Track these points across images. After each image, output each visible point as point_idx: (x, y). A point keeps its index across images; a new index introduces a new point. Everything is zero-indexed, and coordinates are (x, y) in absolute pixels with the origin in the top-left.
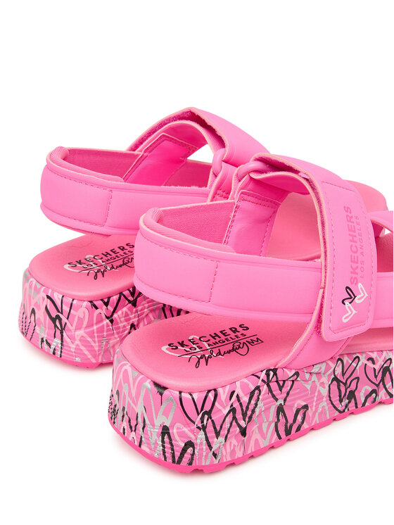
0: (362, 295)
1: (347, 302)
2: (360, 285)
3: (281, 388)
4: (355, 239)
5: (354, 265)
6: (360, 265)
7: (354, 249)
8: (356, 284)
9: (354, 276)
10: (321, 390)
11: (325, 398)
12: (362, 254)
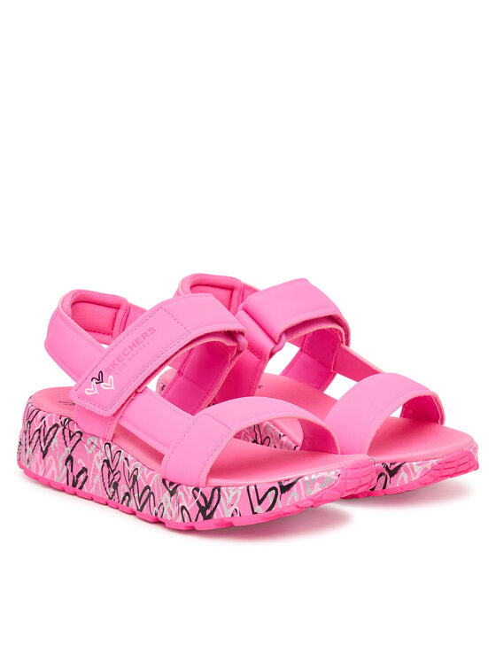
0: (109, 385)
1: (94, 381)
2: (111, 377)
3: (71, 438)
4: (134, 348)
5: (116, 362)
6: (120, 365)
7: (126, 352)
8: (109, 374)
9: (111, 368)
10: (97, 463)
11: (99, 474)
12: (129, 359)
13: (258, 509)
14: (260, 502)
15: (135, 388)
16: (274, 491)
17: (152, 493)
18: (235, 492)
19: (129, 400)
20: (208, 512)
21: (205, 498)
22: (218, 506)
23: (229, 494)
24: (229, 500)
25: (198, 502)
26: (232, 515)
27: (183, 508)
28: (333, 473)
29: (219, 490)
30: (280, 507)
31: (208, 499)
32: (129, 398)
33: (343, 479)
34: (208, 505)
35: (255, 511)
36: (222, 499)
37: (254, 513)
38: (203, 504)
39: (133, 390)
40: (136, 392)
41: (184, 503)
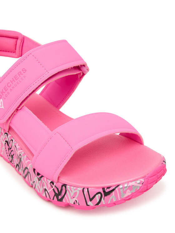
2: (2, 100)
10: (2, 141)
11: (4, 147)
12: (11, 90)
13: (90, 203)
14: (91, 200)
15: (16, 107)
16: (100, 195)
17: (29, 172)
18: (76, 191)
19: (13, 115)
20: (60, 197)
21: (58, 189)
22: (65, 196)
23: (72, 191)
24: (72, 194)
25: (53, 189)
26: (74, 203)
27: (45, 190)
28: (138, 182)
29: (66, 187)
30: (104, 203)
31: (60, 190)
32: (13, 114)
33: (145, 185)
34: (60, 193)
35: (88, 204)
36: (67, 192)
37: (87, 205)
38: (57, 192)
39: (15, 108)
40: (17, 110)
41: (45, 187)
